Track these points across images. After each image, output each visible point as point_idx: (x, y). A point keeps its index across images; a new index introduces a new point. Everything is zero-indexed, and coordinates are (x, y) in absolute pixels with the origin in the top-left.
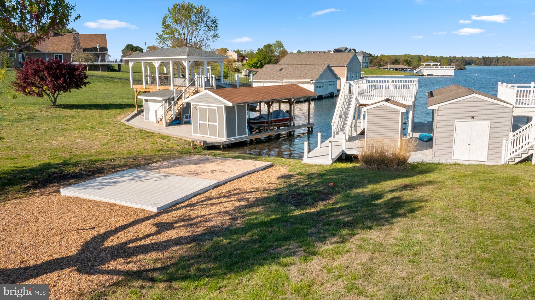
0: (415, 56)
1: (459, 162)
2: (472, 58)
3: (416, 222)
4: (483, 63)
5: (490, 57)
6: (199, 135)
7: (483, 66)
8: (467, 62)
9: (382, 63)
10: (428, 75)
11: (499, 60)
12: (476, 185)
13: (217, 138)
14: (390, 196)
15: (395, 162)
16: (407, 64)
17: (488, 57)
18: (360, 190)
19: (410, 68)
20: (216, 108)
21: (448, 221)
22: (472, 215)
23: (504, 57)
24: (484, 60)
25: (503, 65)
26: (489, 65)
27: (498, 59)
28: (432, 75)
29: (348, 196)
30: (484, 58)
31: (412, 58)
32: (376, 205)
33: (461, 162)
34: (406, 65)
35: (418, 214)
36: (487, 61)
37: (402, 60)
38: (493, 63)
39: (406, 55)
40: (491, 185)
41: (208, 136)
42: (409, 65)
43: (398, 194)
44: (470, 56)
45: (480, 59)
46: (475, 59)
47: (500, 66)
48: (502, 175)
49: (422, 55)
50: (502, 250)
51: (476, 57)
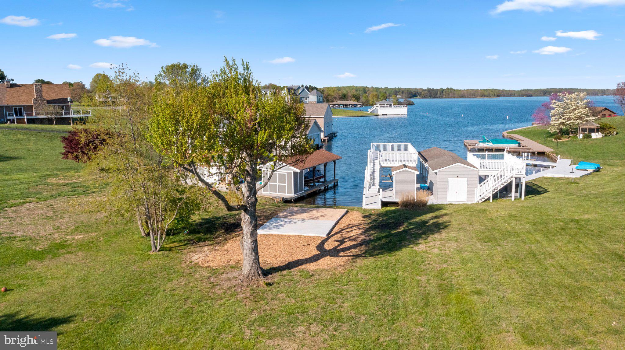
0: (360, 87)
1: (452, 203)
2: (417, 89)
3: (449, 230)
4: (428, 94)
5: (435, 88)
6: (269, 193)
7: (428, 98)
8: (413, 94)
9: (329, 98)
10: (383, 115)
11: (444, 92)
12: (467, 214)
13: (286, 194)
14: (431, 222)
15: (421, 205)
16: (356, 99)
17: (433, 89)
18: (414, 220)
19: (360, 105)
20: (286, 173)
21: (463, 229)
22: (471, 226)
23: (448, 89)
24: (429, 91)
25: (448, 98)
26: (435, 97)
27: (442, 91)
28: (386, 115)
29: (410, 223)
30: (429, 90)
31: (357, 90)
32: (427, 226)
33: (454, 203)
34: (354, 100)
35: (449, 227)
36: (432, 93)
37: (350, 95)
38: (438, 95)
39: (350, 86)
40: (474, 213)
41: (278, 193)
42: (358, 101)
43: (434, 221)
44: (415, 88)
45: (425, 90)
46: (421, 91)
47: (445, 98)
48: (478, 209)
49: (367, 87)
50: (486, 236)
51: (421, 89)
